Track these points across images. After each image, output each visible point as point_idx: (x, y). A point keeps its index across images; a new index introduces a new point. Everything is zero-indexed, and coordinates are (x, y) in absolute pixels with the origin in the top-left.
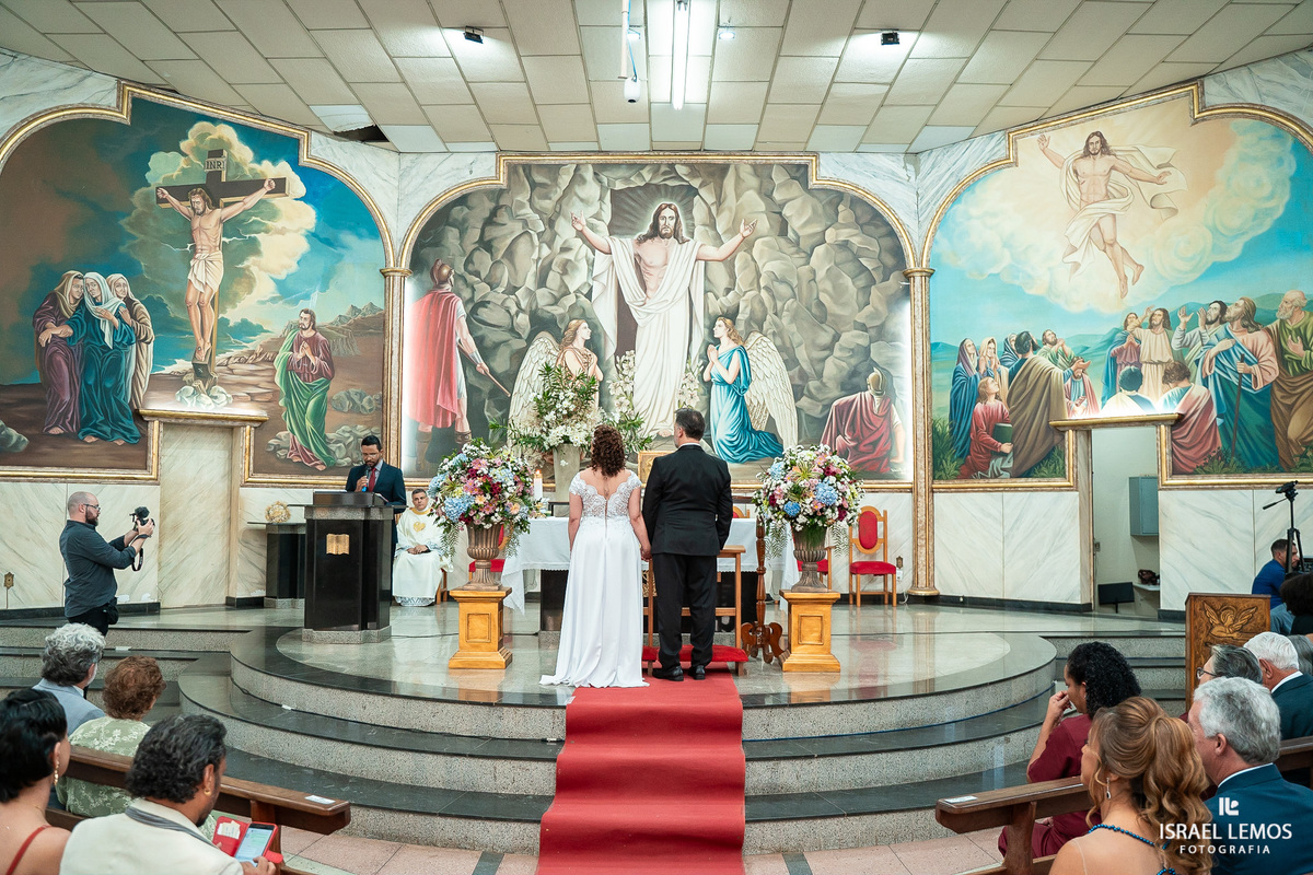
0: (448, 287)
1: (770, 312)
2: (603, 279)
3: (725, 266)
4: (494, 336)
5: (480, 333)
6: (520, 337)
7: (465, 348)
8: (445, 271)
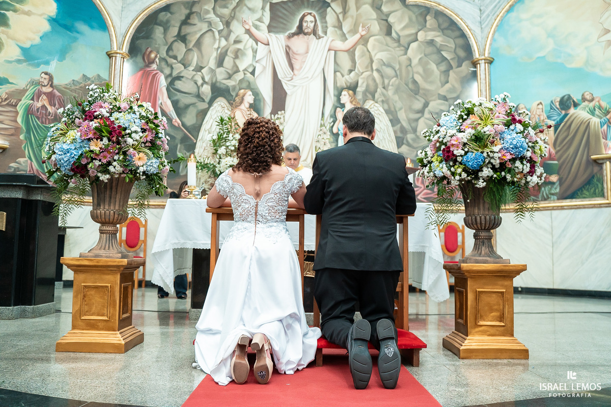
0: (154, 66)
1: (380, 86)
2: (264, 62)
3: (349, 55)
4: (184, 100)
5: (175, 98)
6: (204, 101)
7: (164, 108)
8: (153, 56)
